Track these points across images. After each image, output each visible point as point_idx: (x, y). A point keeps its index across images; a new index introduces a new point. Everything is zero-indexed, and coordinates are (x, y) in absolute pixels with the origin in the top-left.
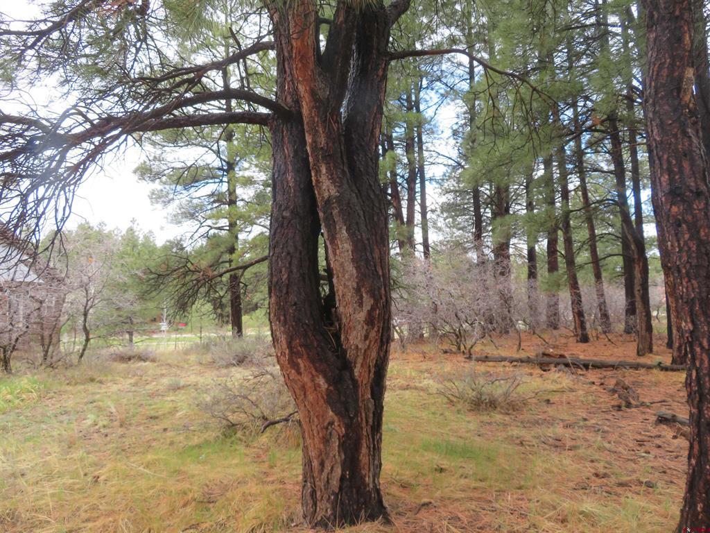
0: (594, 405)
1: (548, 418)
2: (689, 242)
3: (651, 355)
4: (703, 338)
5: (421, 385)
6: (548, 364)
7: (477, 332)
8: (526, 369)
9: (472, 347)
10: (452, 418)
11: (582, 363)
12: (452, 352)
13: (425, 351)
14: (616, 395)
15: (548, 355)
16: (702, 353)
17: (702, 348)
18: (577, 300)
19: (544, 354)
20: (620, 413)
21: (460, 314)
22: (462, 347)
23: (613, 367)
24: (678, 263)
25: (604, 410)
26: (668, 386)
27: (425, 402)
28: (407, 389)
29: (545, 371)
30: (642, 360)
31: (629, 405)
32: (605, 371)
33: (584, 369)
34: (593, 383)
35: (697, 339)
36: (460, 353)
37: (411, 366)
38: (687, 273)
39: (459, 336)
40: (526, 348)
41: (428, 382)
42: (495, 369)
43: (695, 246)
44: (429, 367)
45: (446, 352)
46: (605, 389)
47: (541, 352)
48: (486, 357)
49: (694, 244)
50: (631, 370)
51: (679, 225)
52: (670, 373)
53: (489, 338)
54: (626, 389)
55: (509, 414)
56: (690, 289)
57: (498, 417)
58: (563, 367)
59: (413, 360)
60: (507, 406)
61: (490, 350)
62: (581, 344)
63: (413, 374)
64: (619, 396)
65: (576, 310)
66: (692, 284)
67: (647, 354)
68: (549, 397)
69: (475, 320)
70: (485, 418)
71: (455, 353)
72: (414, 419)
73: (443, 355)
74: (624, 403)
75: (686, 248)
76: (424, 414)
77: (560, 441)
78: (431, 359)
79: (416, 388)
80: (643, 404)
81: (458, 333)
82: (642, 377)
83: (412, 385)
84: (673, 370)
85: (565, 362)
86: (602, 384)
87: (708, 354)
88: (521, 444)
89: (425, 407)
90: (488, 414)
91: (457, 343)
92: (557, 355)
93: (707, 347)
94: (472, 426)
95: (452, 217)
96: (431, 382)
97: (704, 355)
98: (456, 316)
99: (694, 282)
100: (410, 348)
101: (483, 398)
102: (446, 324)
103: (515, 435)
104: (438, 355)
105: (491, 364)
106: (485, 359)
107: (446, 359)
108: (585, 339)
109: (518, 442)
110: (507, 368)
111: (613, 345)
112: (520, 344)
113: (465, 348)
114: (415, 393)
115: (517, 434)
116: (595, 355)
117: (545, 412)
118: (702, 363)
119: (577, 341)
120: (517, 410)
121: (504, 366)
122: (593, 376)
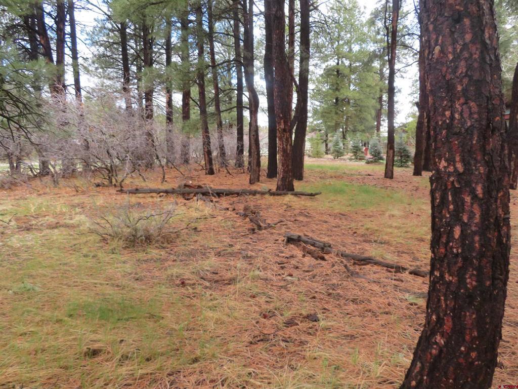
0: (233, 230)
1: (200, 248)
2: (470, 45)
3: (258, 183)
4: (477, 183)
5: (71, 222)
6: (189, 194)
7: (128, 166)
8: (172, 199)
9: (122, 181)
10: (107, 259)
11: (215, 192)
12: (104, 185)
13: (78, 185)
14: (248, 220)
15: (189, 186)
16: (472, 204)
17: (475, 197)
18: (207, 143)
19: (186, 186)
20: (255, 235)
21: (111, 151)
22: (114, 181)
23: (238, 194)
24: (448, 77)
25: (243, 234)
26: (277, 207)
27: (75, 242)
28: (56, 227)
29: (188, 199)
30: (254, 187)
31: (260, 228)
32: (232, 197)
33: (217, 197)
34: (228, 209)
35: (468, 184)
36: (112, 186)
37: (62, 201)
38: (465, 91)
39: (111, 171)
40: (168, 180)
41: (80, 218)
42: (144, 200)
43: (478, 52)
44: (82, 201)
45: (98, 185)
46: (237, 214)
47: (183, 184)
48: (137, 190)
49: (477, 49)
50: (250, 196)
51: (458, 20)
52: (277, 197)
53: (138, 173)
54: (255, 214)
55: (164, 248)
56: (466, 115)
57: (154, 252)
58: (201, 196)
59: (65, 195)
60: (162, 240)
61: (139, 183)
62: (208, 176)
63: (64, 210)
64: (251, 220)
65: (206, 150)
66: (470, 108)
67: (256, 183)
68: (196, 225)
69: (126, 157)
70: (141, 255)
71: (107, 186)
72: (61, 267)
73: (95, 189)
74: (256, 227)
75: (466, 54)
76: (74, 260)
77: (217, 274)
78: (83, 193)
79: (67, 226)
80: (269, 226)
81: (109, 168)
82: (259, 202)
83: (62, 222)
84: (278, 195)
85: (202, 192)
86: (234, 210)
87: (480, 206)
88: (183, 284)
89: (75, 249)
90: (144, 251)
91: (109, 177)
92: (196, 186)
93: (481, 196)
94: (128, 268)
95: (102, 68)
96: (83, 217)
97: (475, 206)
98: (108, 152)
99: (472, 104)
100: (62, 182)
101: (139, 234)
102: (98, 160)
103: (174, 274)
104: (91, 188)
105: (140, 195)
106: (136, 191)
107: (99, 192)
108: (211, 172)
109: (178, 282)
110: (155, 198)
111: (231, 176)
112: (164, 177)
113: (116, 181)
114: (65, 231)
115: (177, 273)
116: (221, 184)
117: (196, 241)
118: (471, 218)
119: (206, 174)
120: (171, 242)
121: (152, 197)
122: (224, 202)
